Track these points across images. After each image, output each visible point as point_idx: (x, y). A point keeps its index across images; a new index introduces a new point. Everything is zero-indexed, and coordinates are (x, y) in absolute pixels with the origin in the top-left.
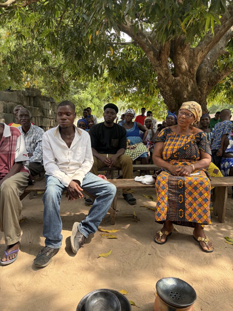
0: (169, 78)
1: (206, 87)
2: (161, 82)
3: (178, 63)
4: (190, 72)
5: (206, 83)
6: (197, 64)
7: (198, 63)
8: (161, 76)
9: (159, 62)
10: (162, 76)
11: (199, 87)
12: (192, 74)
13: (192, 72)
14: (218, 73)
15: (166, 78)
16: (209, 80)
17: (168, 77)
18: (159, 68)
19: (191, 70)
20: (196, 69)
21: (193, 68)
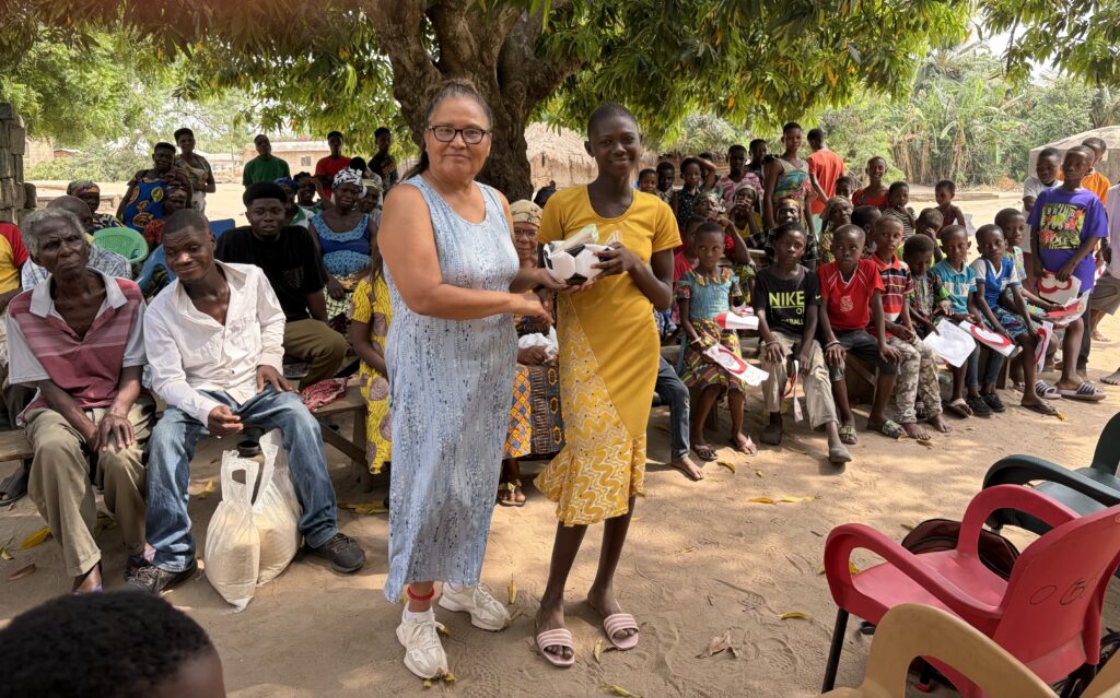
0: (428, 76)
1: (522, 103)
2: (404, 85)
3: (451, 34)
4: (483, 62)
5: (522, 91)
6: (498, 40)
7: (500, 37)
8: (404, 67)
9: (395, 27)
10: (408, 67)
11: (507, 102)
12: (487, 68)
13: (488, 62)
14: (549, 63)
15: (418, 74)
16: (530, 82)
17: (425, 74)
18: (398, 45)
19: (485, 55)
20: (496, 51)
21: (489, 51)
